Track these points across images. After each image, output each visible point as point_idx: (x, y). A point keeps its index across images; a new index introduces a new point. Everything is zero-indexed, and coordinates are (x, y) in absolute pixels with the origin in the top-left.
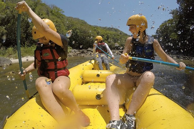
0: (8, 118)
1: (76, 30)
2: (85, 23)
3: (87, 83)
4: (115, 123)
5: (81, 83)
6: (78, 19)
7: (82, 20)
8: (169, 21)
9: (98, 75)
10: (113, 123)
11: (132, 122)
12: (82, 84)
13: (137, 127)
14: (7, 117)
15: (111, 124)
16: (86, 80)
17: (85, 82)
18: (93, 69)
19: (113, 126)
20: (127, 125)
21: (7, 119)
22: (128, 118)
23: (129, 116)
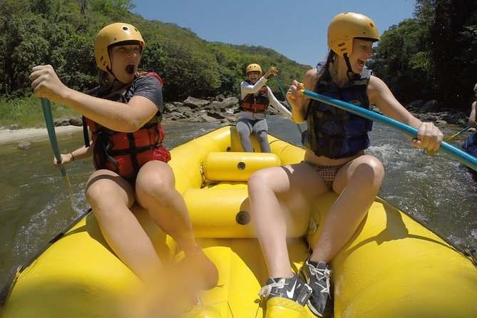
0: (21, 271)
1: (155, 49)
2: (193, 35)
3: (214, 183)
4: (281, 285)
5: (200, 183)
6: (175, 27)
7: (184, 29)
8: (403, 25)
9: (242, 165)
10: (275, 284)
11: (325, 280)
12: (202, 187)
13: (337, 292)
14: (18, 269)
15: (270, 287)
16: (213, 176)
17: (208, 182)
18: (229, 150)
19: (277, 292)
20: (310, 289)
21: (18, 274)
22: (315, 271)
23: (315, 264)
